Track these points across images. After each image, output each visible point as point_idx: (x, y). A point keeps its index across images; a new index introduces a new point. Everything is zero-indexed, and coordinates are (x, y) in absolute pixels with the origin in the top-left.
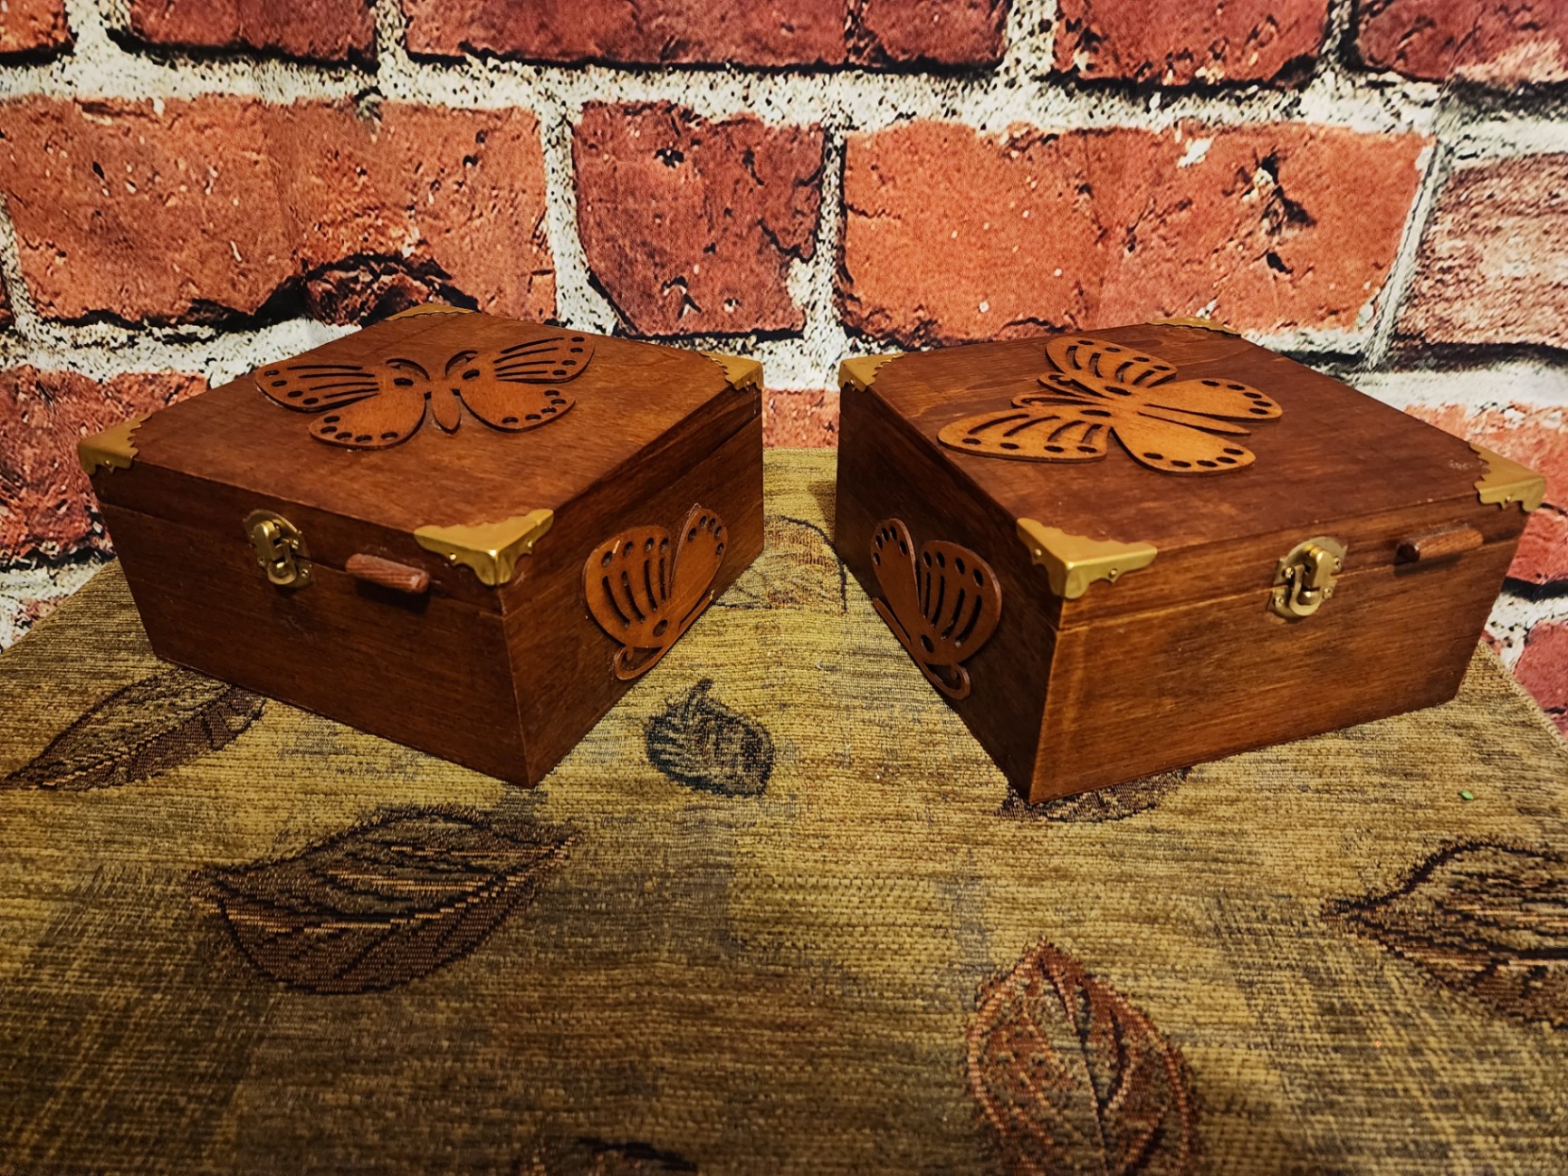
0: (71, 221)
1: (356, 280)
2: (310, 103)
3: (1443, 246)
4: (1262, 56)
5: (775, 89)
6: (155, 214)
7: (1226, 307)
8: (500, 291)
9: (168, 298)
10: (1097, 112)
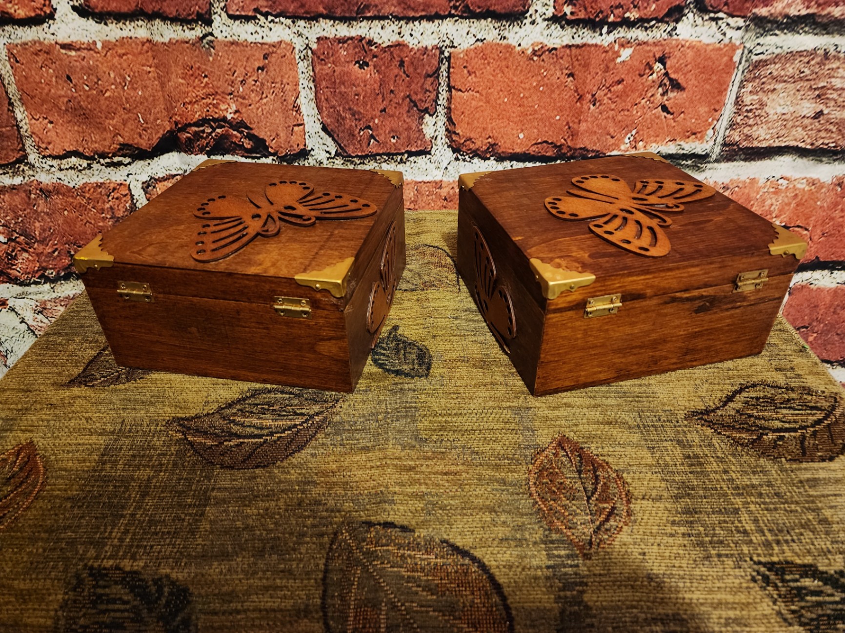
0: (56, 105)
1: (203, 131)
2: (177, 41)
3: (748, 99)
4: (657, 6)
5: (414, 28)
6: (99, 101)
7: (641, 133)
8: (277, 135)
9: (107, 143)
10: (576, 36)
